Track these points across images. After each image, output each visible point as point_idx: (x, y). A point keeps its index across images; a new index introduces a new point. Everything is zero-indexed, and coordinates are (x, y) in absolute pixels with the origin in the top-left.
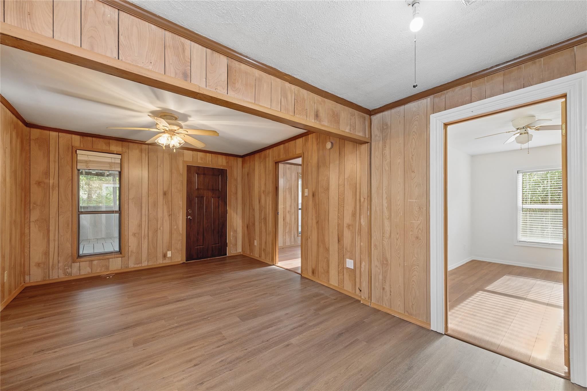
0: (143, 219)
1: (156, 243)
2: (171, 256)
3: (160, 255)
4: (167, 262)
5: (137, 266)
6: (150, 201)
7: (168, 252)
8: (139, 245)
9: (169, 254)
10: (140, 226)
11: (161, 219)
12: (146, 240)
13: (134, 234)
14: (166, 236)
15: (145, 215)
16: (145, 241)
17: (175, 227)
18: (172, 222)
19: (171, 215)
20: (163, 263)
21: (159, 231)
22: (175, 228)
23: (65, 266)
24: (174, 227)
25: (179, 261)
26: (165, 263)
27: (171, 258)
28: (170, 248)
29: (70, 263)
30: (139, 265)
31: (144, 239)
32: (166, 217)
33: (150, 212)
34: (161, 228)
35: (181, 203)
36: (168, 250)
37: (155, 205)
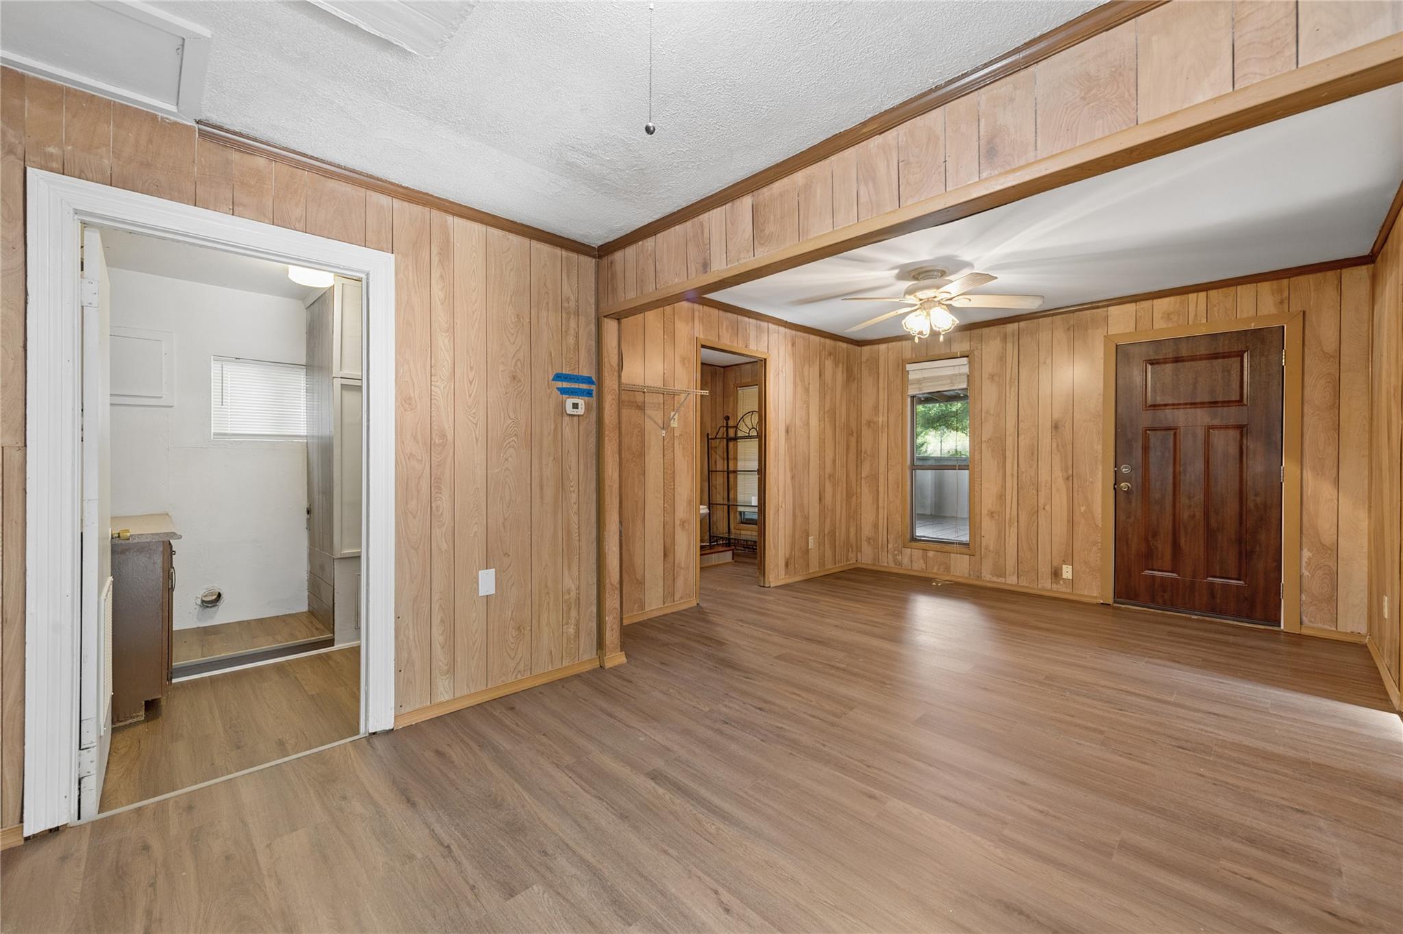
0: (1008, 485)
1: (1034, 541)
2: (1071, 578)
3: (1045, 570)
4: (1060, 590)
5: (996, 580)
6: (1022, 444)
7: (1064, 567)
8: (1001, 536)
9: (1067, 572)
10: (1001, 497)
11: (1045, 486)
12: (1014, 530)
13: (991, 514)
14: (1060, 528)
15: (1012, 475)
16: (1011, 531)
17: (1083, 509)
18: (1075, 494)
19: (1071, 478)
20: (1051, 590)
21: (1041, 513)
22: (1082, 511)
23: (895, 551)
24: (1080, 509)
25: (1092, 595)
26: (1058, 592)
27: (1071, 581)
28: (1070, 559)
29: (900, 546)
30: (1001, 579)
31: (1010, 526)
32: (1060, 483)
33: (1022, 468)
34: (1048, 508)
35: (1100, 447)
36: (1064, 562)
37: (1032, 454)
